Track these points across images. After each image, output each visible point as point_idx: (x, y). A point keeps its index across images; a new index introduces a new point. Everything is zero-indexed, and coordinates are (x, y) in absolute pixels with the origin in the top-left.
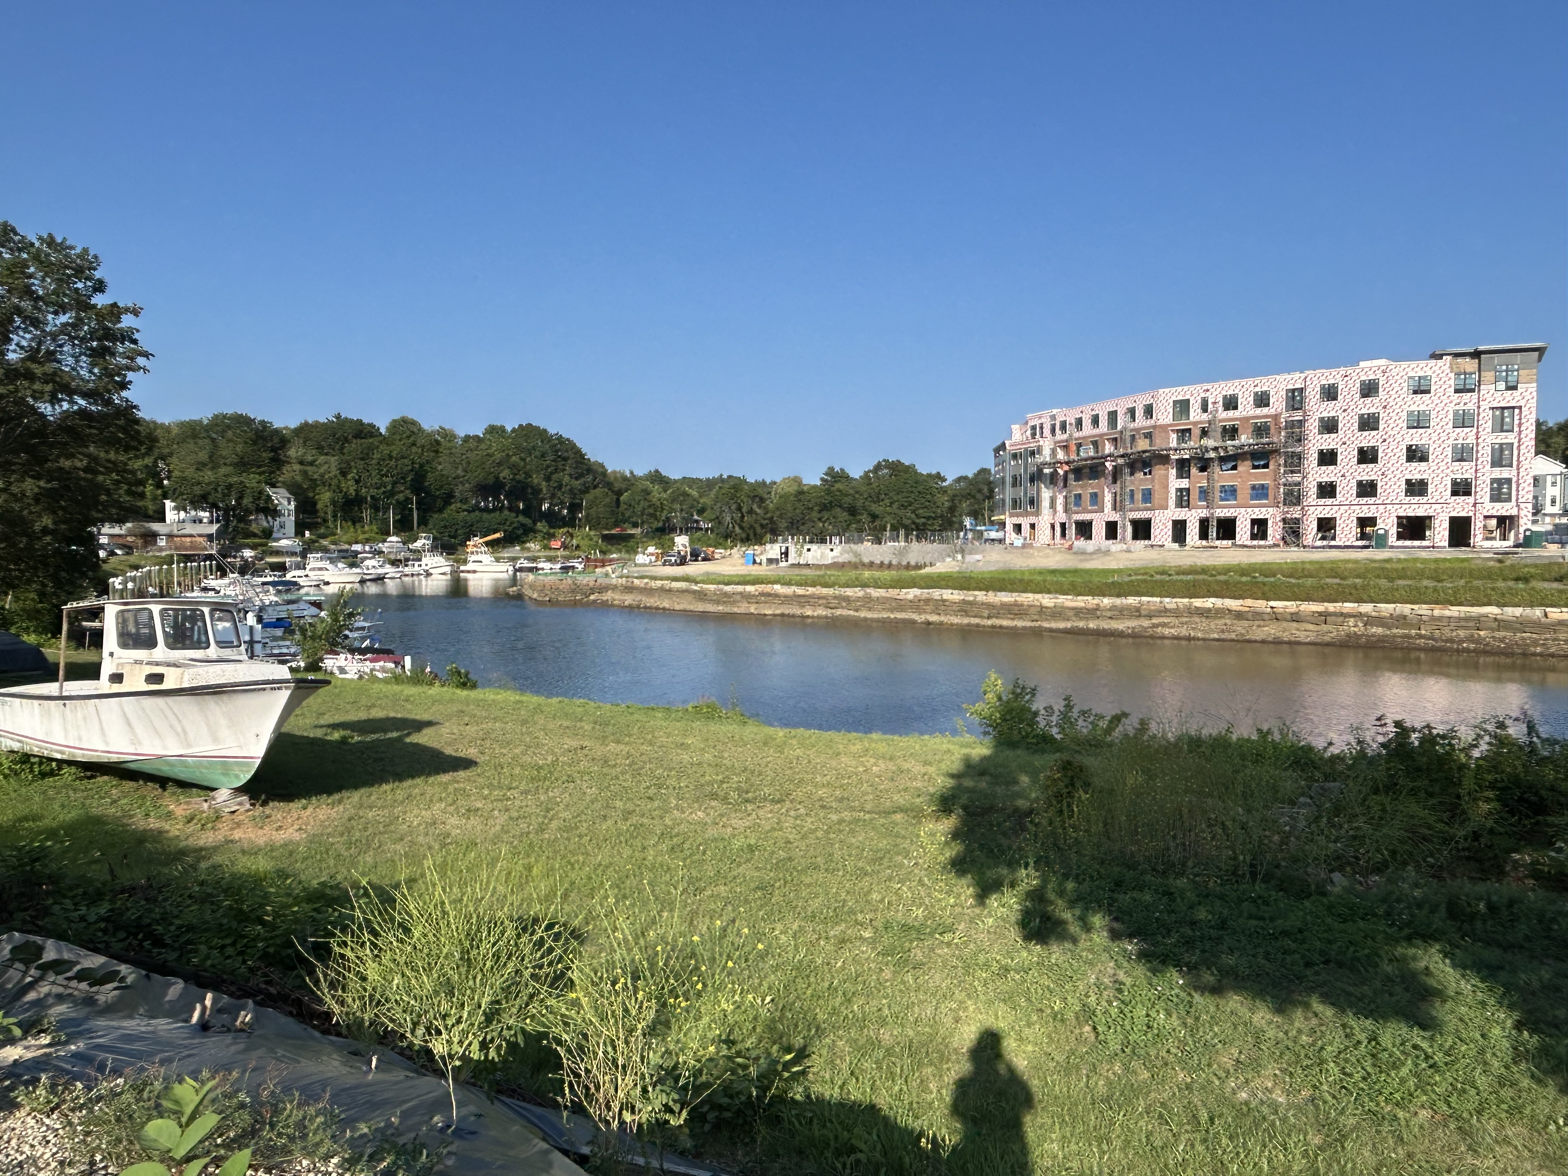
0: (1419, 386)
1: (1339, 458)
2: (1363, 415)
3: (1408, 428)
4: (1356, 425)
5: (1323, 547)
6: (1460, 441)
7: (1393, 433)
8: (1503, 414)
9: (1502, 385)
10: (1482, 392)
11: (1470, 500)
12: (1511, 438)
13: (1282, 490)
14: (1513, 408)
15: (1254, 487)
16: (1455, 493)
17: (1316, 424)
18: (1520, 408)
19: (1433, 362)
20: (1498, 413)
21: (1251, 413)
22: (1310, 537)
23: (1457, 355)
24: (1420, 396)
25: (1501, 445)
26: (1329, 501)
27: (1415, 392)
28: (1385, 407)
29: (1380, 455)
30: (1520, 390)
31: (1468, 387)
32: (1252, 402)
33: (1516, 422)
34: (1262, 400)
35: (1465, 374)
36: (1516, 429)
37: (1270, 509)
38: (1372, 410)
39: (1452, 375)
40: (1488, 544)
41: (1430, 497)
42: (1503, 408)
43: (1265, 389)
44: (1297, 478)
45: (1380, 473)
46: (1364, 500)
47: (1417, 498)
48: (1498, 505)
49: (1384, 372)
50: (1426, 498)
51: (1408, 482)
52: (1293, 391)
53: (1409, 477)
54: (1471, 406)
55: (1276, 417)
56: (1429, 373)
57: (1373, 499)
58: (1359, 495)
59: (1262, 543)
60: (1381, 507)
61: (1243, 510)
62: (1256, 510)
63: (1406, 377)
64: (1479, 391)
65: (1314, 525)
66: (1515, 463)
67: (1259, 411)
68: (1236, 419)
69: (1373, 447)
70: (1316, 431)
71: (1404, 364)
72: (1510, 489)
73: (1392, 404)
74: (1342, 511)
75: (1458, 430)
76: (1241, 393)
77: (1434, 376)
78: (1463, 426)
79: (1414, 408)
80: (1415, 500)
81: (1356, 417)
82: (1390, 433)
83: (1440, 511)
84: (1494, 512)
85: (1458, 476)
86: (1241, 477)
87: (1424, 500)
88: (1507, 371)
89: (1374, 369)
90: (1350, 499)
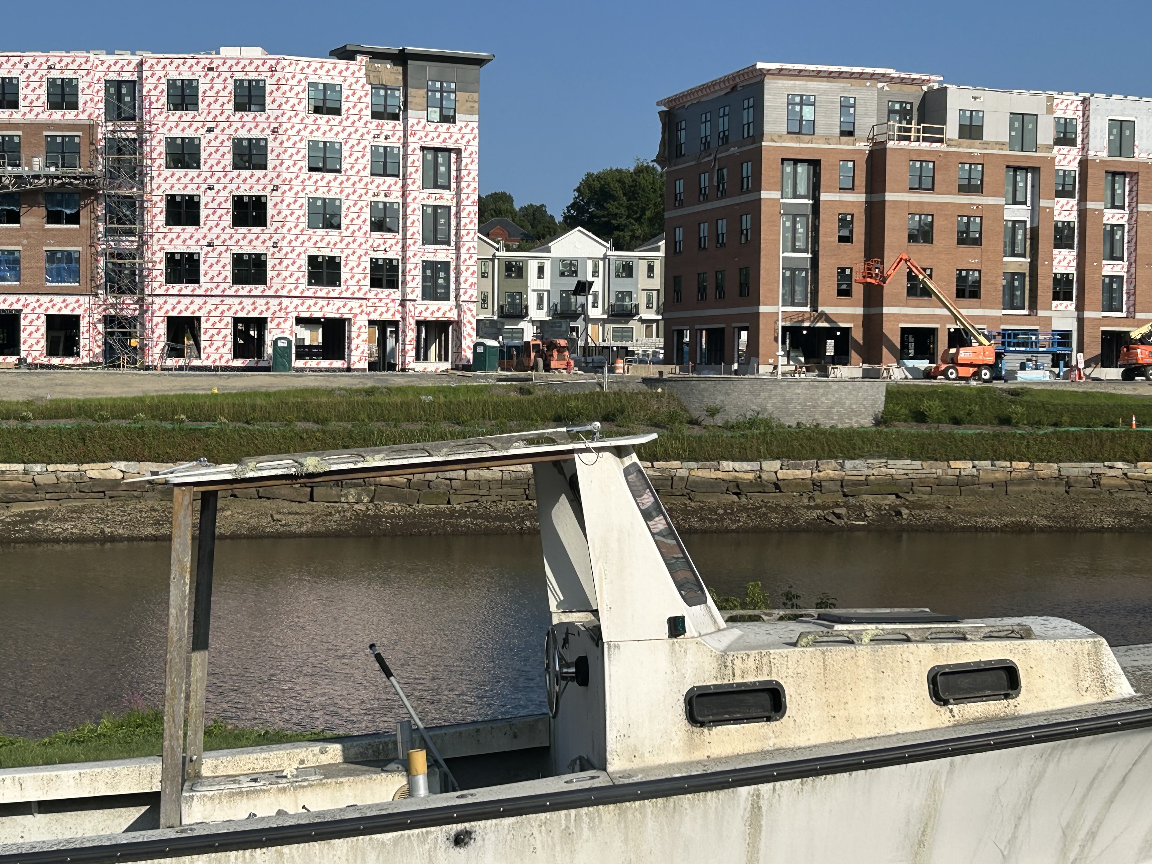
0: (324, 100)
1: (203, 213)
2: (240, 140)
3: (311, 169)
4: (229, 156)
5: (181, 368)
6: (381, 198)
7: (288, 176)
8: (436, 159)
9: (435, 114)
10: (411, 122)
11: (396, 294)
12: (447, 198)
13: (102, 263)
14: (449, 150)
15: (52, 256)
16: (375, 283)
17: (162, 149)
18: (458, 152)
19: (342, 64)
20: (430, 157)
21: (44, 117)
22: (157, 350)
23: (375, 56)
24: (326, 117)
25: (435, 208)
26: (188, 288)
27: (317, 110)
28: (275, 131)
29: (270, 212)
30: (459, 124)
31: (390, 110)
32: (44, 98)
33: (454, 174)
34: (63, 95)
35: (386, 88)
36: (453, 185)
37: (84, 300)
38: (256, 134)
39: (368, 87)
40: (420, 366)
41: (343, 287)
42: (436, 150)
43: (68, 74)
44: (129, 243)
45: (270, 243)
46: (245, 289)
47: (326, 289)
48: (434, 305)
49: (272, 70)
50: (337, 290)
51: (312, 260)
52: (119, 84)
53: (314, 252)
54: (394, 142)
55: (90, 128)
56: (338, 80)
57: (261, 288)
58: (237, 279)
59: (69, 360)
60: (274, 302)
61: (32, 299)
62: (58, 299)
63: (304, 83)
64: (406, 118)
65: (161, 330)
66: (453, 238)
67: (57, 115)
68: (16, 126)
69: (259, 198)
70: (163, 161)
71: (303, 61)
72: (447, 279)
73: (285, 126)
74: (209, 307)
75: (379, 180)
76: (22, 78)
77: (345, 86)
78: (385, 174)
79: (318, 136)
80: (323, 291)
81: (230, 144)
82: (284, 175)
83: (357, 311)
84: (427, 316)
85: (380, 255)
86: (28, 237)
87: (335, 292)
88: (441, 91)
89: (256, 62)
90: (223, 286)
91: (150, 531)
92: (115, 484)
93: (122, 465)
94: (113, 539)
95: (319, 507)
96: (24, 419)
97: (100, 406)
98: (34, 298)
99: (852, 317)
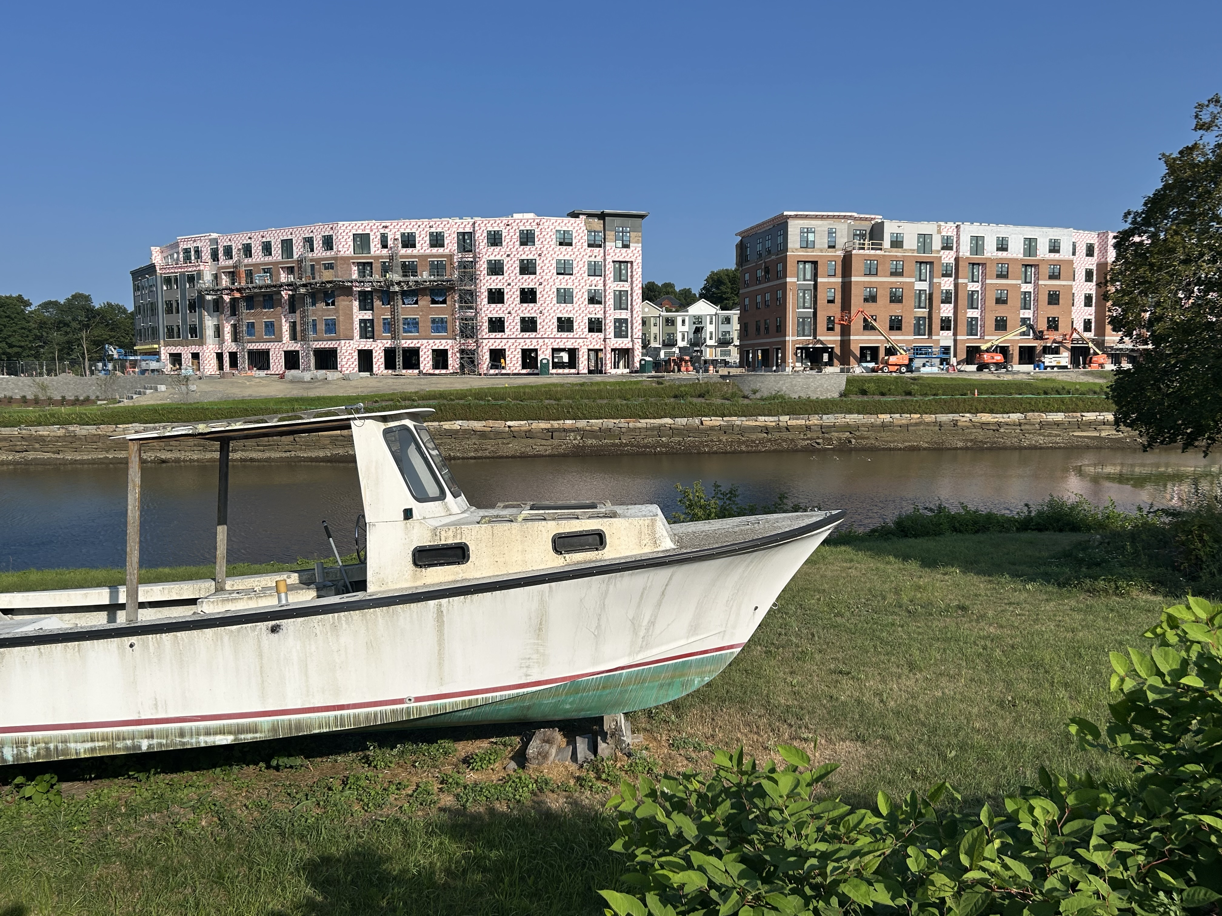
0: (564, 239)
1: (506, 297)
2: (523, 260)
3: (558, 274)
4: (518, 269)
5: (497, 374)
6: (593, 287)
7: (547, 277)
8: (620, 266)
9: (619, 244)
10: (607, 248)
11: (601, 336)
12: (626, 286)
13: (457, 324)
14: (627, 262)
15: (434, 321)
16: (591, 330)
17: (485, 266)
18: (632, 263)
19: (573, 220)
20: (617, 266)
21: (428, 251)
22: (485, 366)
23: (589, 215)
24: (565, 247)
25: (620, 291)
26: (499, 335)
27: (561, 244)
28: (540, 255)
29: (538, 296)
30: (632, 248)
31: (597, 243)
32: (428, 242)
33: (629, 274)
34: (437, 240)
35: (595, 232)
36: (629, 280)
37: (450, 341)
38: (530, 257)
39: (586, 232)
40: (613, 371)
41: (575, 333)
42: (620, 262)
43: (439, 230)
44: (470, 313)
45: (538, 311)
46: (527, 335)
48: (620, 340)
49: (538, 224)
50: (572, 334)
51: (559, 319)
52: (464, 234)
53: (560, 315)
54: (599, 259)
55: (451, 256)
56: (570, 229)
57: (534, 334)
58: (523, 330)
59: (444, 371)
60: (541, 341)
61: (425, 341)
62: (437, 341)
63: (554, 231)
64: (605, 247)
65: (487, 356)
66: (629, 307)
67: (435, 250)
68: (415, 257)
69: (532, 289)
70: (485, 272)
71: (553, 219)
72: (627, 327)
73: (545, 252)
74: (510, 344)
75: (592, 278)
76: (417, 233)
77: (574, 231)
78: (595, 275)
79: (561, 257)
80: (565, 335)
81: (518, 262)
82: (545, 277)
83: (582, 344)
84: (617, 346)
85: (593, 316)
86: (422, 311)
87: (570, 335)
88: (623, 232)
89: (530, 221)
90: (516, 333)
91: (472, 454)
92: (457, 431)
93: (460, 422)
94: (455, 458)
95: (555, 442)
96: (413, 400)
97: (451, 393)
98: (426, 341)
99: (834, 342)
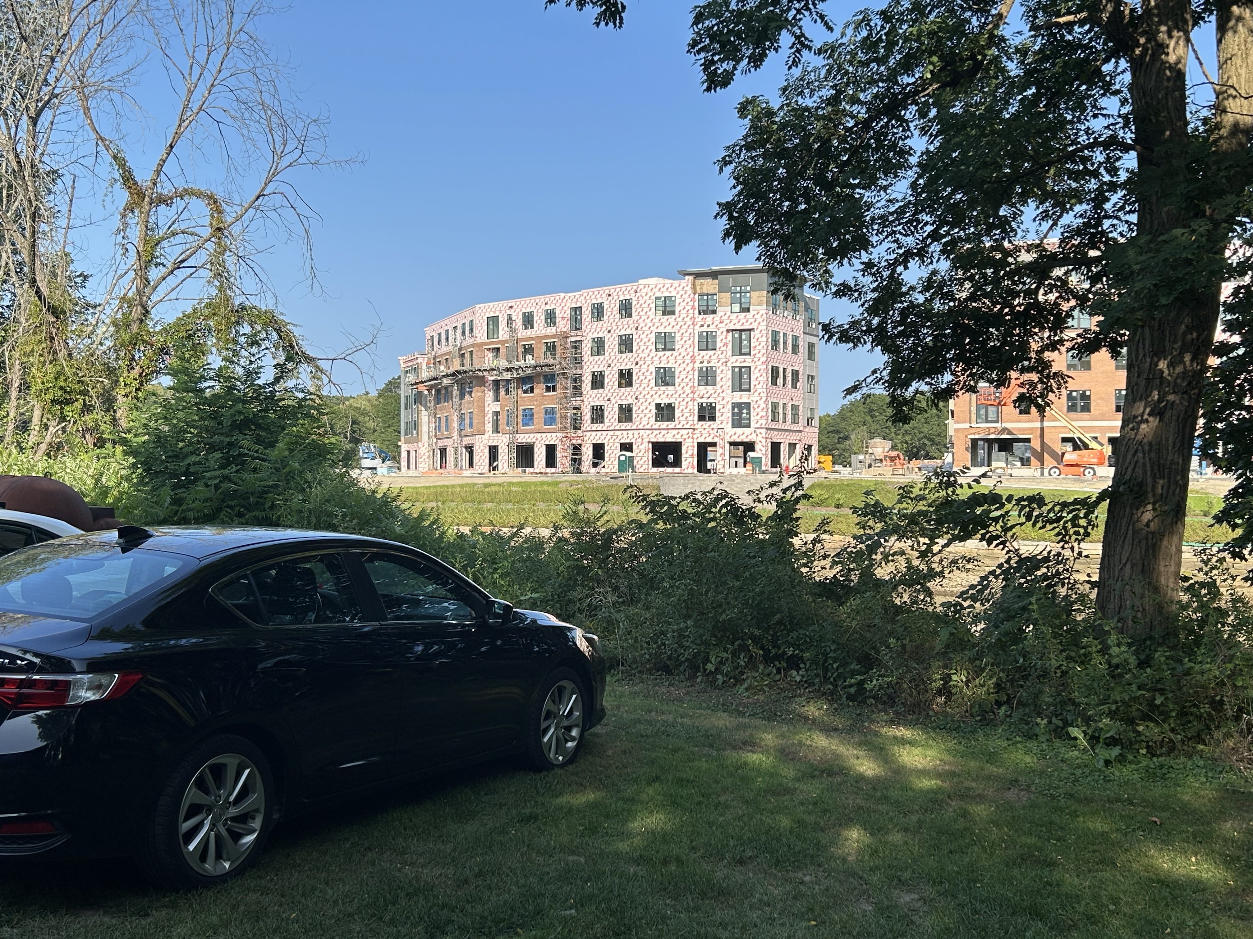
0: (666, 306)
1: (606, 381)
2: (621, 336)
3: (657, 350)
4: (617, 346)
5: (597, 474)
6: (705, 364)
8: (740, 336)
9: (736, 307)
11: (715, 425)
12: (747, 361)
13: (569, 414)
14: (748, 330)
15: (546, 411)
16: (701, 418)
17: (590, 345)
18: (754, 331)
19: (676, 283)
20: (737, 335)
21: (543, 332)
22: (588, 463)
23: (698, 275)
24: (666, 317)
25: (741, 368)
26: (600, 426)
27: (662, 313)
28: (637, 329)
29: (634, 378)
30: (752, 312)
31: (709, 308)
32: (544, 321)
33: (752, 345)
34: (551, 317)
35: (707, 295)
36: (752, 353)
37: (558, 435)
38: (628, 331)
39: (695, 296)
41: (677, 422)
42: (741, 331)
43: (553, 306)
44: (578, 401)
45: (634, 397)
46: (624, 425)
47: (666, 423)
48: (739, 431)
50: (673, 424)
51: (658, 406)
52: (575, 310)
53: (658, 401)
54: (713, 328)
55: (562, 336)
56: (673, 293)
57: (630, 424)
58: (620, 420)
59: (554, 470)
60: (636, 433)
61: (539, 436)
62: (548, 435)
63: (653, 298)
64: (719, 312)
65: (590, 452)
66: (752, 387)
67: (549, 330)
68: (532, 339)
69: (629, 370)
70: (590, 352)
71: (653, 283)
72: (749, 414)
73: (642, 325)
74: (609, 437)
75: (703, 353)
76: (535, 311)
77: (678, 296)
78: (707, 349)
79: (661, 330)
80: (664, 425)
81: (617, 339)
82: (641, 355)
83: (686, 436)
84: (736, 439)
85: (704, 400)
86: (537, 400)
87: (671, 425)
88: (740, 293)
90: (615, 424)
